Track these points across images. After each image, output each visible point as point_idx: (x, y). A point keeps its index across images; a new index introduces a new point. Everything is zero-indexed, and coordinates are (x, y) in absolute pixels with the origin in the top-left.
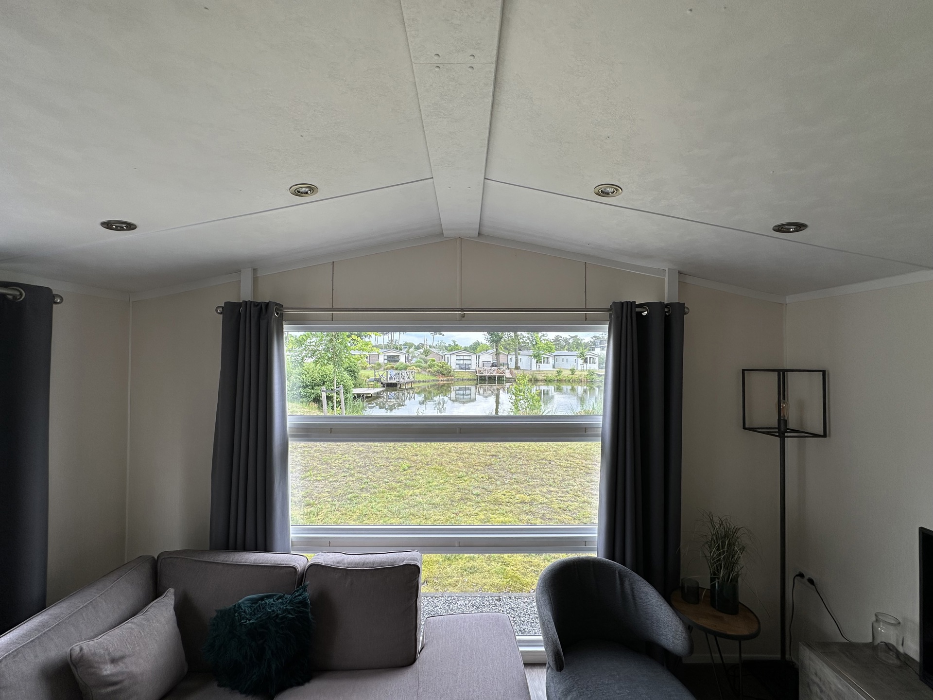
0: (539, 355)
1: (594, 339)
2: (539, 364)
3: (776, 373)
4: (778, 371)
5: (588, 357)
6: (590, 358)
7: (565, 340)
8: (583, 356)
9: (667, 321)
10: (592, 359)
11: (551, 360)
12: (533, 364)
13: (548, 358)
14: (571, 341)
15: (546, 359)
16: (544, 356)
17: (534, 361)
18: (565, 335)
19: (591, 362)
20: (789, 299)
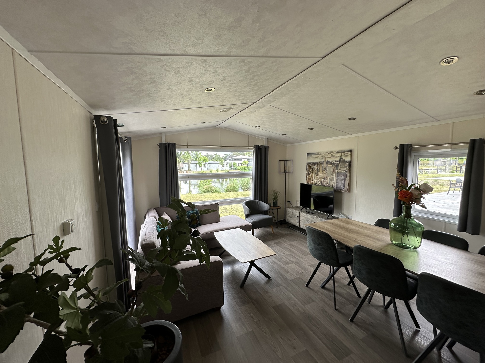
0: (201, 163)
1: (225, 155)
2: (201, 168)
3: (284, 161)
4: (285, 160)
5: (224, 164)
6: (225, 164)
7: (211, 156)
8: (222, 163)
9: (265, 149)
10: (226, 165)
11: (206, 165)
12: (197, 168)
13: (205, 165)
14: (214, 156)
15: (204, 165)
16: (203, 164)
17: (198, 166)
18: (211, 153)
19: (225, 166)
20: (288, 145)
